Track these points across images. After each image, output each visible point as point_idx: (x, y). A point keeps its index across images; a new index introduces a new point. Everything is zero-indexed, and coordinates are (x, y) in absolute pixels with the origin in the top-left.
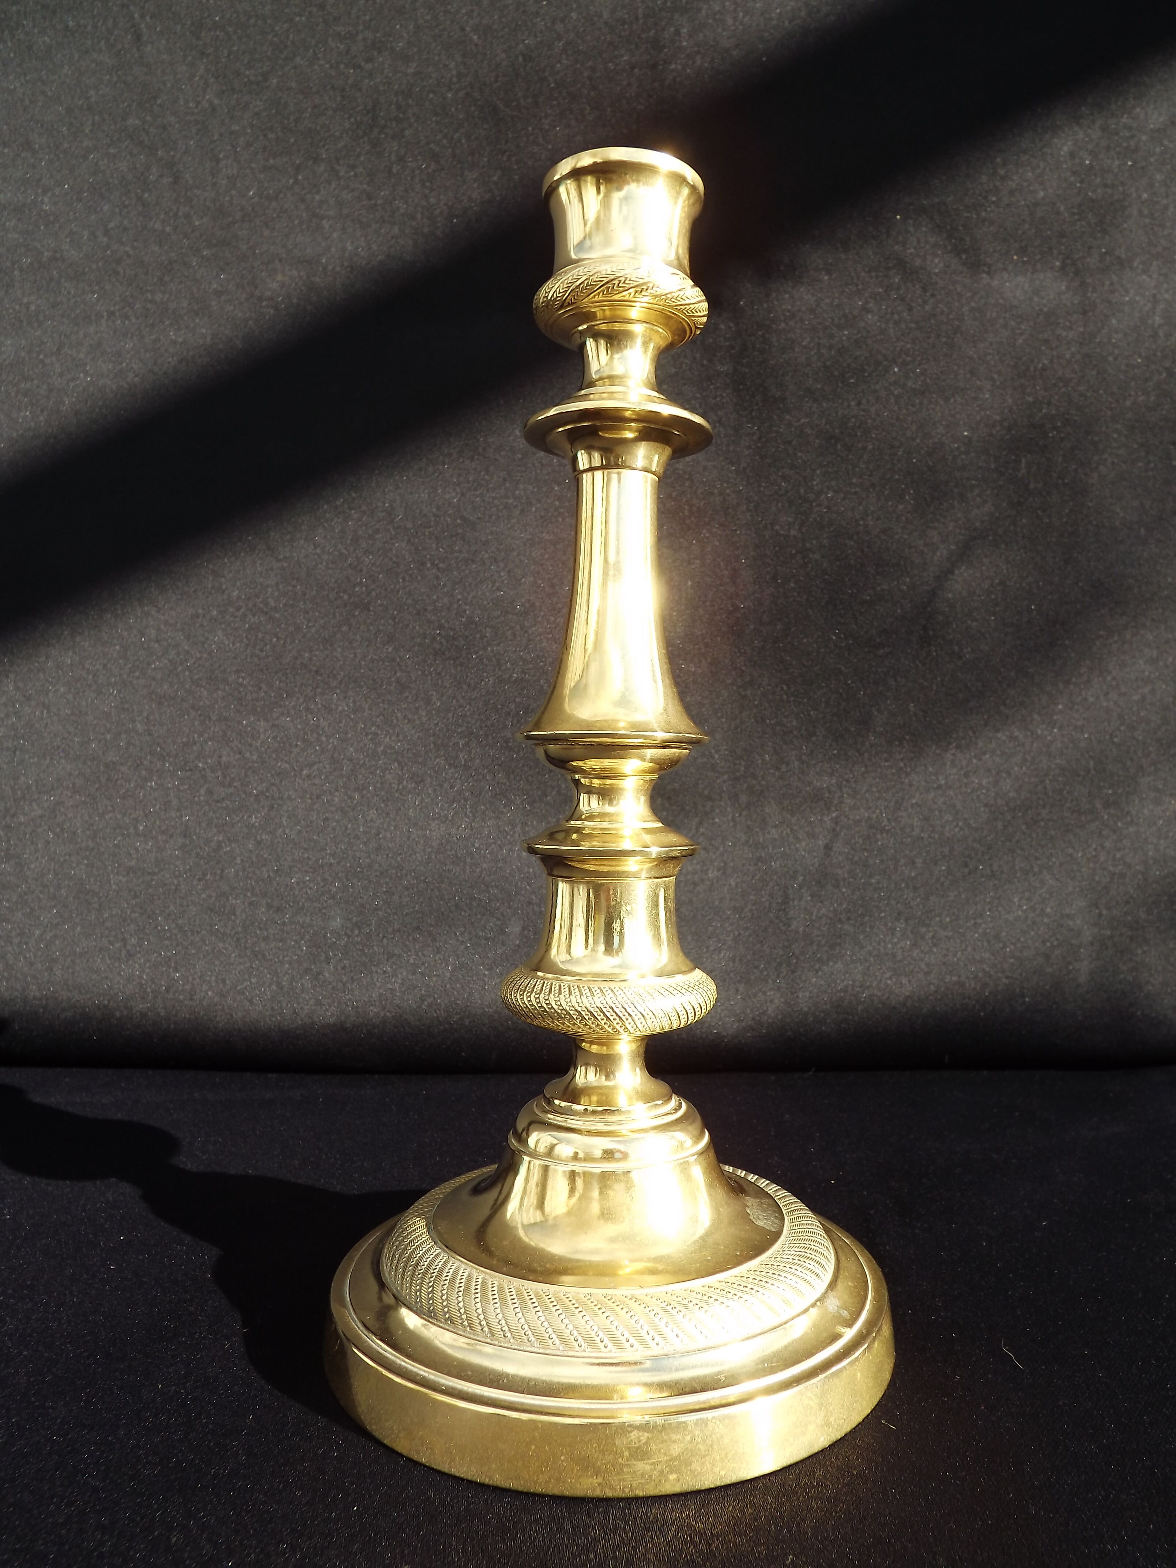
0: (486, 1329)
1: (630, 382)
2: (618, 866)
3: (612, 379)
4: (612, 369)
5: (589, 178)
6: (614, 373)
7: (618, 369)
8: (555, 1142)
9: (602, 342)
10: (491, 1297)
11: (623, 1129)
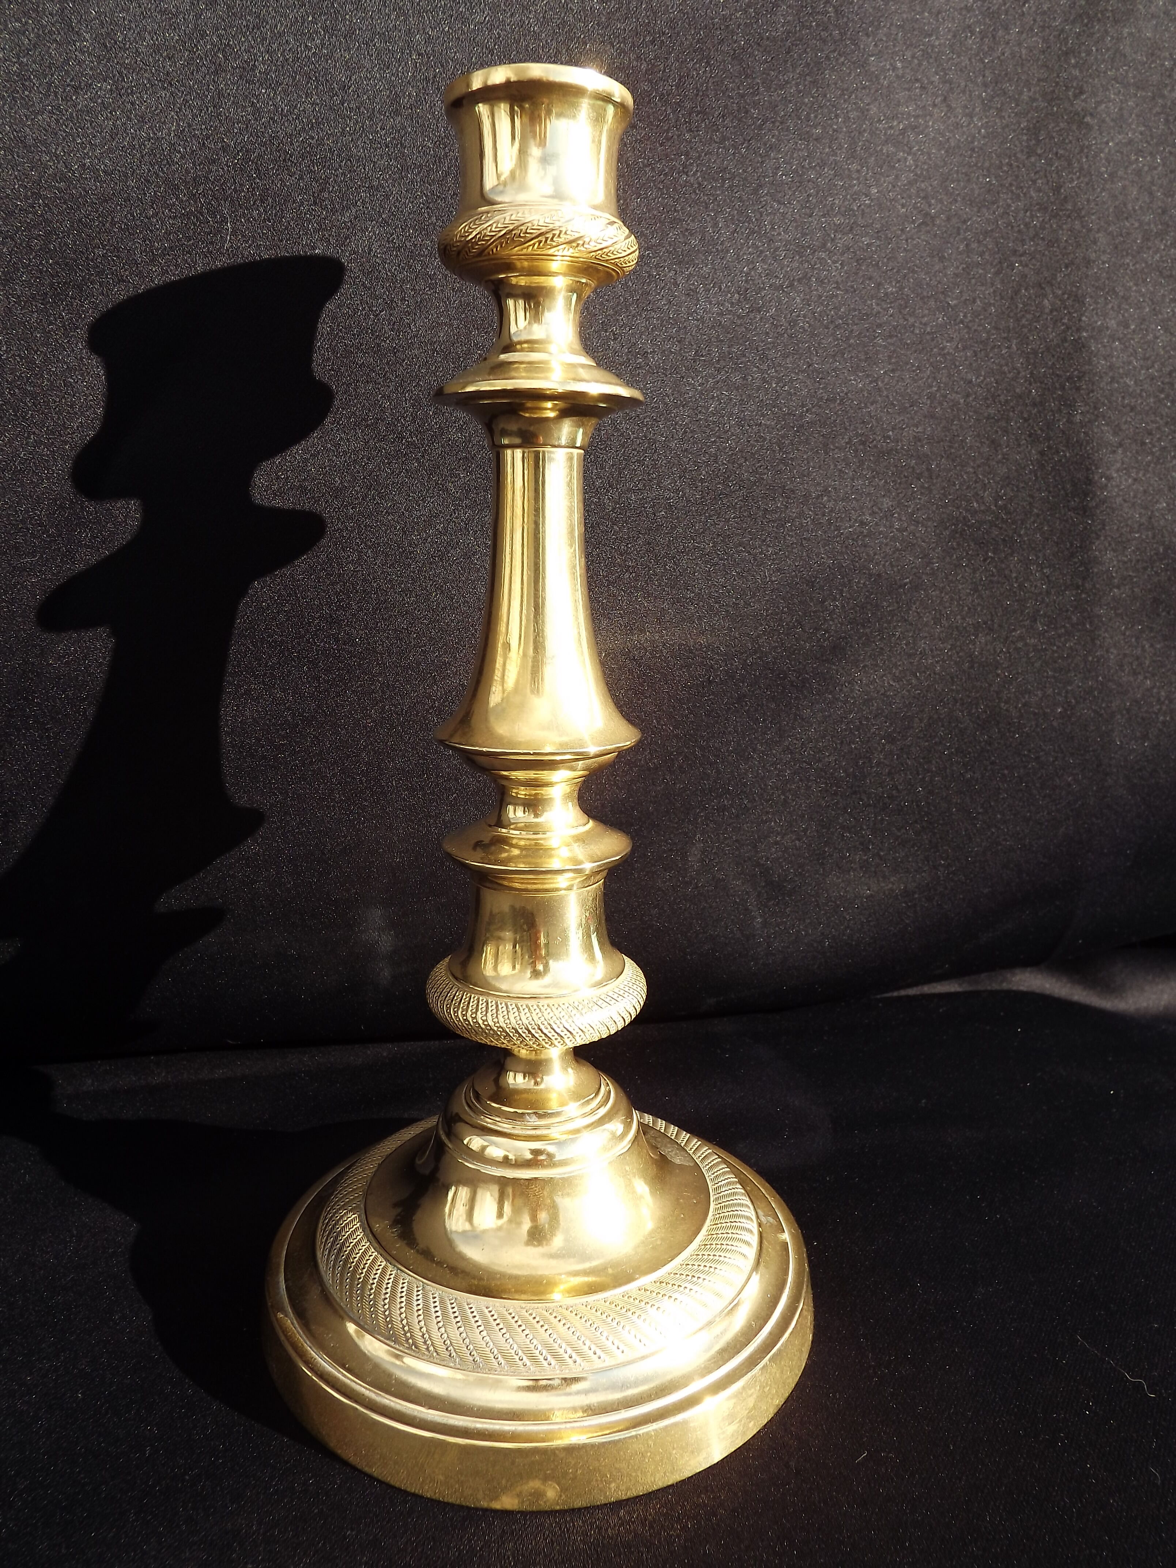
0: (431, 1348)
1: (551, 348)
2: (545, 884)
3: (532, 345)
4: (530, 333)
5: (502, 105)
6: (534, 337)
7: (538, 332)
8: (486, 1144)
9: (521, 302)
10: (433, 1310)
11: (555, 1133)
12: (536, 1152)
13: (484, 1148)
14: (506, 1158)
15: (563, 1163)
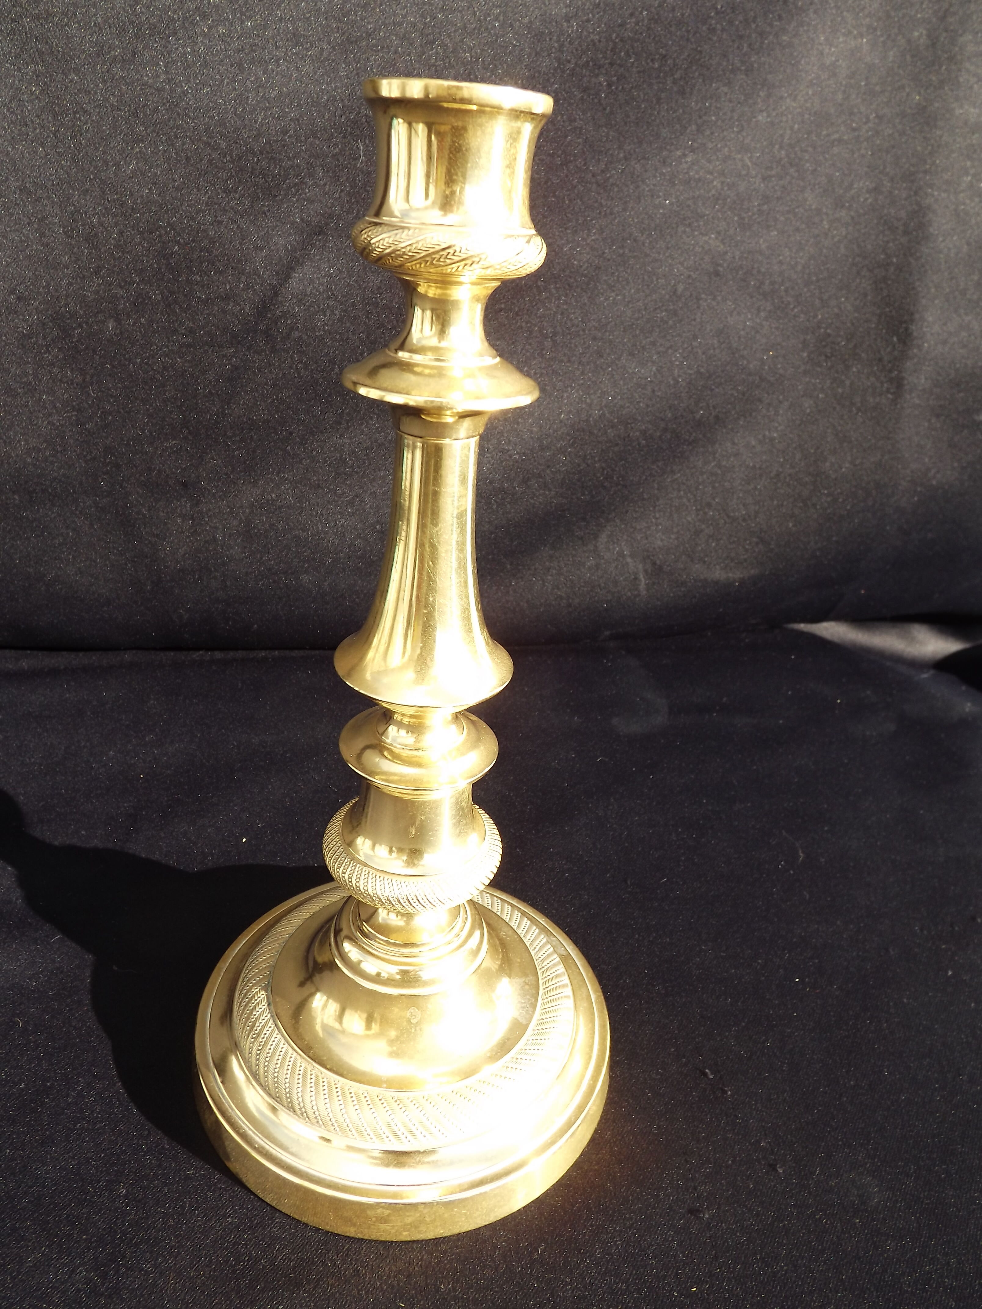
11: (421, 959)
12: (404, 973)
13: (360, 962)
14: (378, 974)
15: (425, 984)
